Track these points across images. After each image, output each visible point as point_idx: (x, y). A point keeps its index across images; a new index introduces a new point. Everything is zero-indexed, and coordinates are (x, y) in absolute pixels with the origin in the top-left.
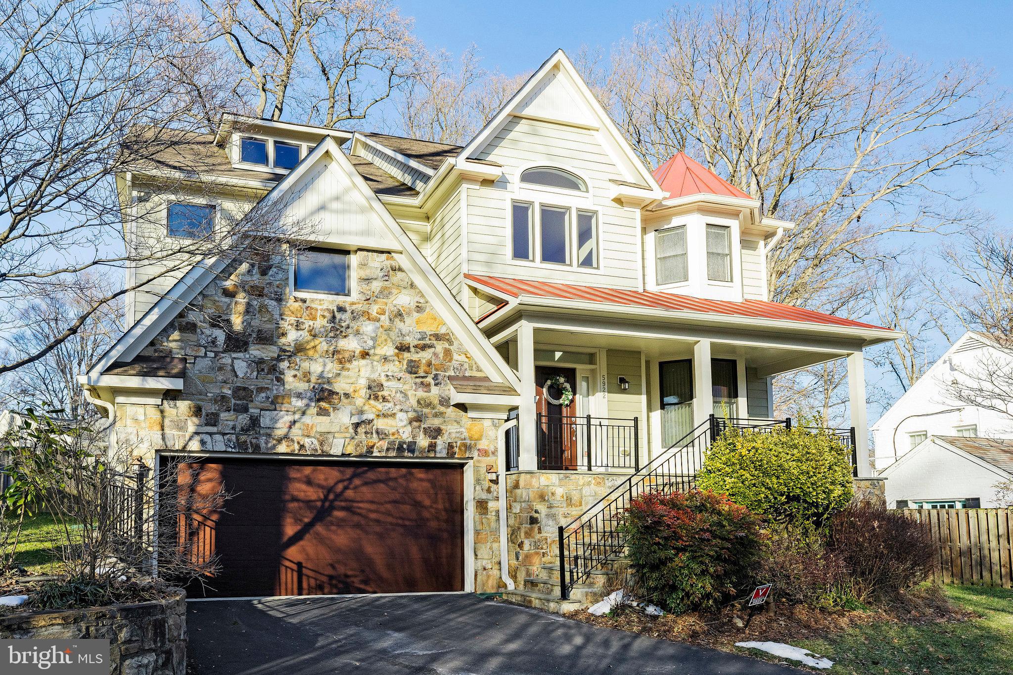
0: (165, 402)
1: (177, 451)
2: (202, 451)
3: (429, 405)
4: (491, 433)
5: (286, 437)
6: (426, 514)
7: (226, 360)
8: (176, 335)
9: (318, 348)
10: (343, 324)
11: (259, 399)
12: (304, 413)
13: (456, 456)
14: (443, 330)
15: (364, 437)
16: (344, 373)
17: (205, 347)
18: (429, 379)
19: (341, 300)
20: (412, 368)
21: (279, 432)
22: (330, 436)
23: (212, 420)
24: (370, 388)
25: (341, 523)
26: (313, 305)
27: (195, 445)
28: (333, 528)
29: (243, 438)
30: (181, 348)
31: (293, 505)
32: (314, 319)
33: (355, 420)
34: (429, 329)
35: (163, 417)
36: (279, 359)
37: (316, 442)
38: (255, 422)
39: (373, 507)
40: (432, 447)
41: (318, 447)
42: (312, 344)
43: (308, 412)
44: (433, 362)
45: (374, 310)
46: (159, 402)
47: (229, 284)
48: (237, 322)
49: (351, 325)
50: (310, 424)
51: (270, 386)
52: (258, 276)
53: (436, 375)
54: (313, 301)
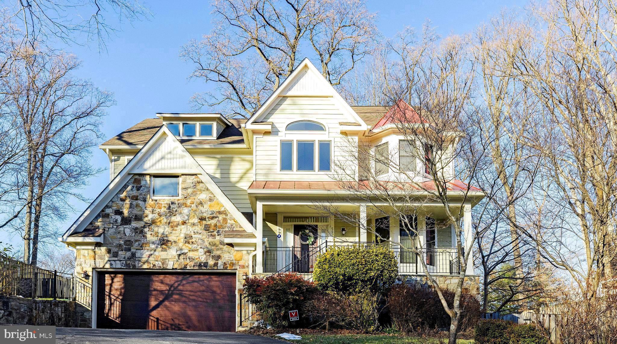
0: (96, 248)
1: (101, 268)
2: (111, 268)
3: (214, 245)
4: (246, 257)
5: (147, 261)
6: (218, 297)
7: (121, 229)
8: (100, 219)
9: (162, 221)
10: (174, 210)
11: (136, 245)
12: (155, 251)
13: (228, 268)
14: (222, 209)
15: (183, 260)
16: (174, 232)
17: (113, 224)
18: (215, 233)
19: (173, 199)
20: (207, 228)
21: (144, 260)
22: (167, 260)
23: (116, 255)
24: (186, 238)
25: (176, 301)
26: (160, 202)
27: (108, 266)
28: (173, 303)
29: (128, 262)
30: (103, 225)
31: (154, 293)
32: (160, 208)
33: (179, 253)
34: (216, 209)
35: (95, 254)
36: (144, 227)
37: (160, 263)
38: (133, 255)
39: (192, 294)
40: (216, 264)
41: (161, 266)
42: (159, 220)
43: (157, 250)
44: (218, 225)
45: (189, 202)
46: (93, 248)
47: (123, 196)
48: (126, 212)
49: (178, 210)
50: (158, 255)
51: (140, 239)
52: (136, 191)
53: (218, 231)
54: (160, 200)
